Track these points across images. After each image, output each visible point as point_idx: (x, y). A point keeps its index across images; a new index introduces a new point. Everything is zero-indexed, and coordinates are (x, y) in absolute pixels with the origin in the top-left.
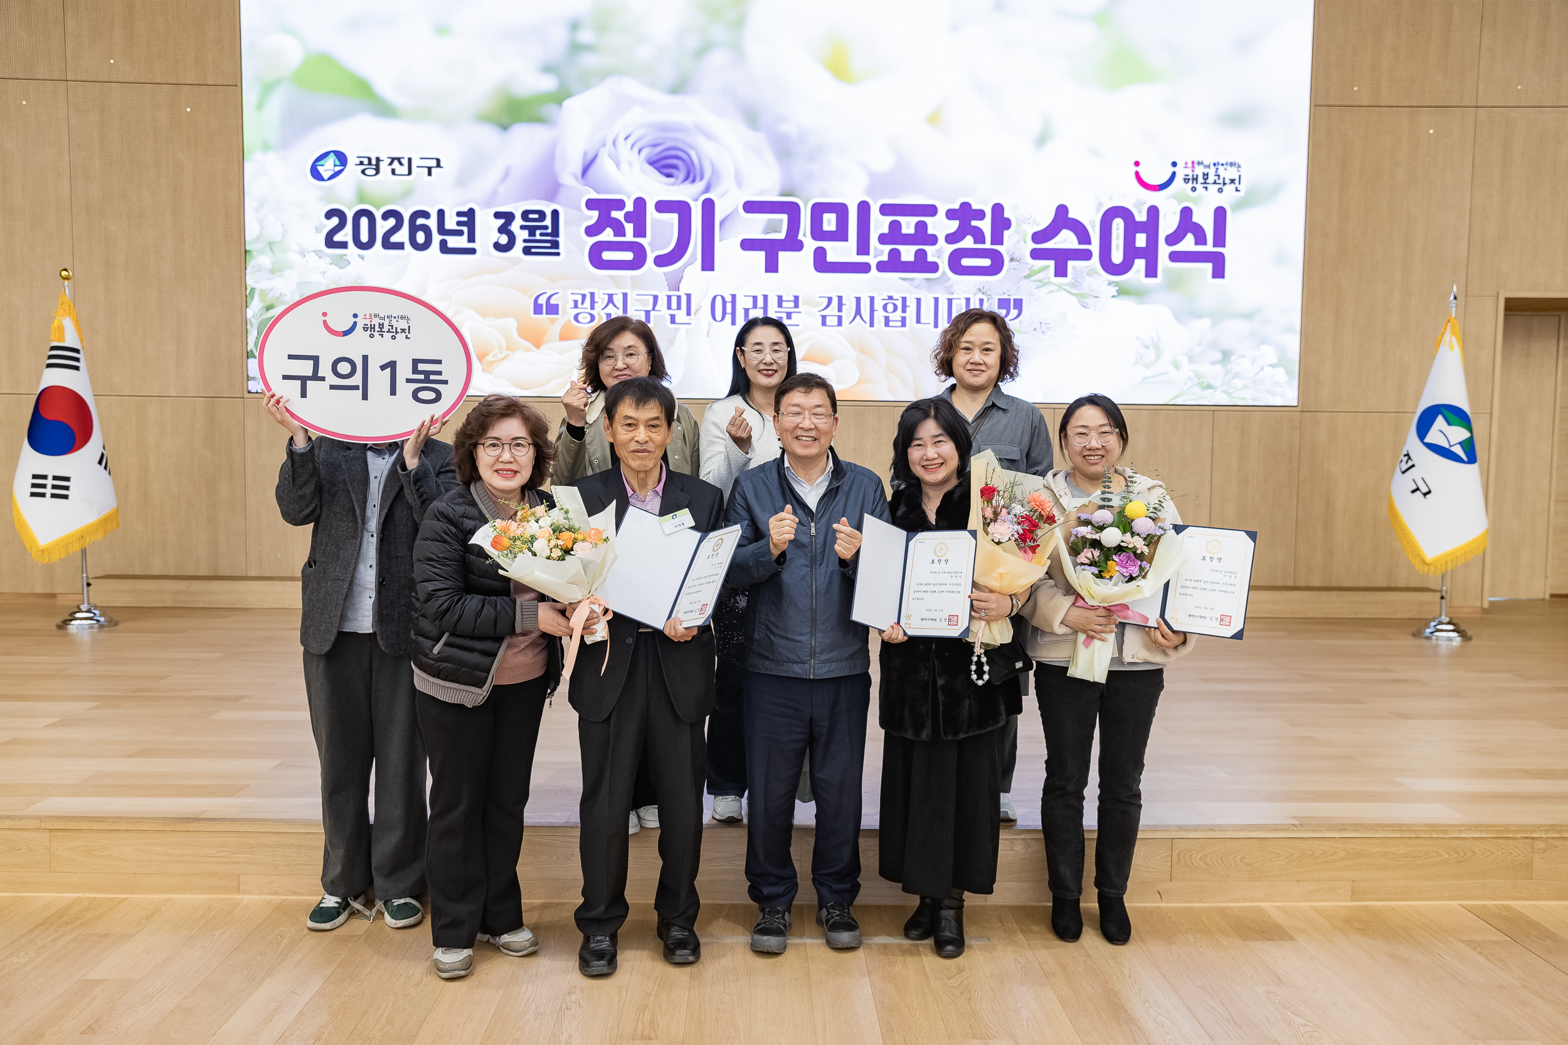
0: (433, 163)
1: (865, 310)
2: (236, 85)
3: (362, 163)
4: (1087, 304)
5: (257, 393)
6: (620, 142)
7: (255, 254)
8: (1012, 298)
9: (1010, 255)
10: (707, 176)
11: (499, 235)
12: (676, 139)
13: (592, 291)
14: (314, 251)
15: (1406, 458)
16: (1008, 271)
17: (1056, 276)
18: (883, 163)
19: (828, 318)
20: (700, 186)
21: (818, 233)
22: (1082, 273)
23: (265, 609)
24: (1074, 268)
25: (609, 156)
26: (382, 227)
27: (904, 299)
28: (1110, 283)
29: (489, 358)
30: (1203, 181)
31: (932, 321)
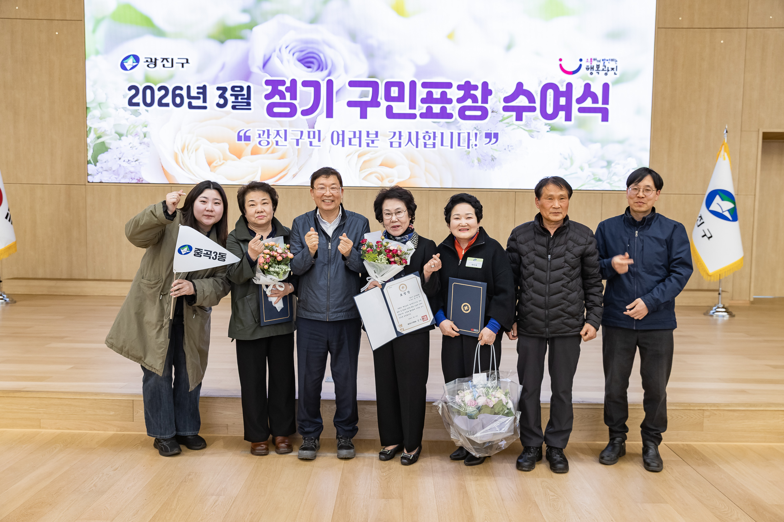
0: (185, 61)
1: (414, 139)
2: (81, 20)
3: (147, 61)
4: (533, 135)
5: (93, 182)
6: (283, 49)
7: (91, 109)
8: (493, 132)
9: (492, 109)
10: (329, 67)
11: (219, 99)
12: (313, 48)
13: (268, 129)
14: (123, 108)
15: (700, 218)
16: (490, 118)
17: (517, 120)
18: (423, 60)
19: (393, 143)
20: (325, 72)
21: (388, 97)
22: (531, 119)
23: (96, 296)
24: (526, 116)
25: (278, 57)
26: (158, 94)
27: (434, 133)
28: (546, 124)
29: (214, 164)
30: (597, 69)
31: (449, 145)
